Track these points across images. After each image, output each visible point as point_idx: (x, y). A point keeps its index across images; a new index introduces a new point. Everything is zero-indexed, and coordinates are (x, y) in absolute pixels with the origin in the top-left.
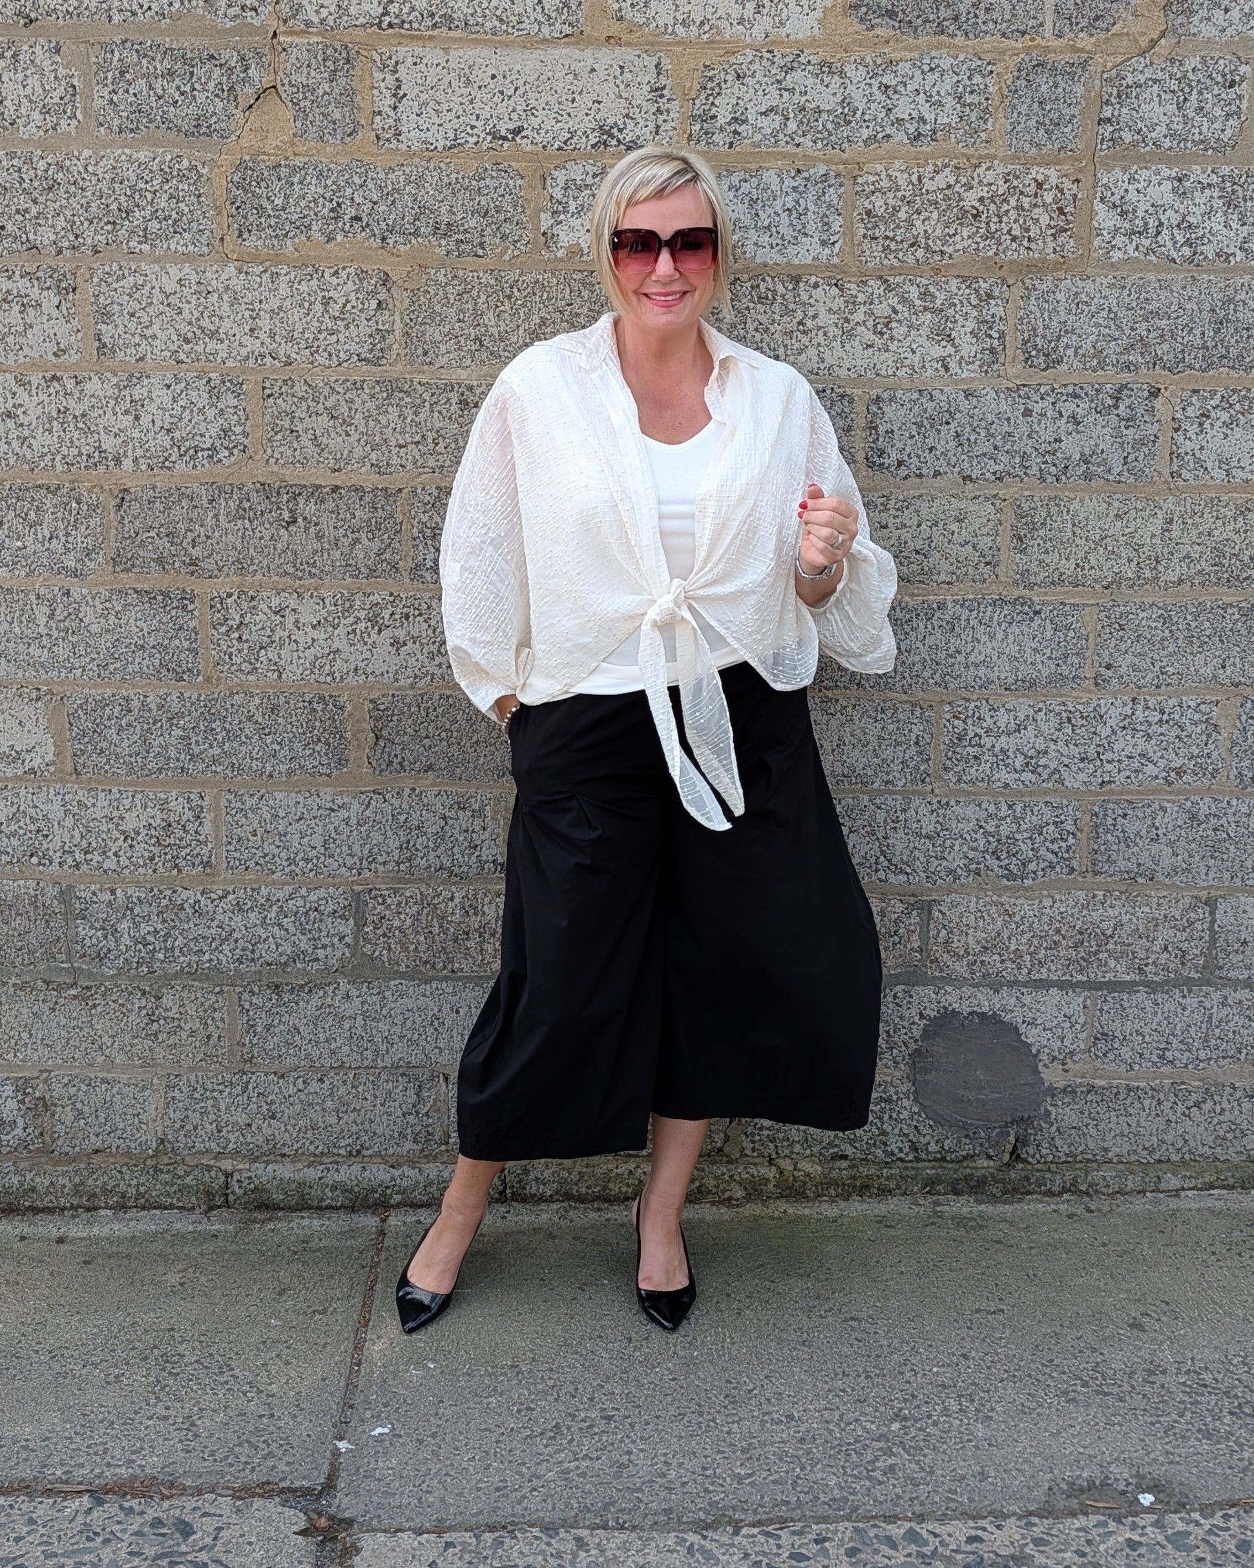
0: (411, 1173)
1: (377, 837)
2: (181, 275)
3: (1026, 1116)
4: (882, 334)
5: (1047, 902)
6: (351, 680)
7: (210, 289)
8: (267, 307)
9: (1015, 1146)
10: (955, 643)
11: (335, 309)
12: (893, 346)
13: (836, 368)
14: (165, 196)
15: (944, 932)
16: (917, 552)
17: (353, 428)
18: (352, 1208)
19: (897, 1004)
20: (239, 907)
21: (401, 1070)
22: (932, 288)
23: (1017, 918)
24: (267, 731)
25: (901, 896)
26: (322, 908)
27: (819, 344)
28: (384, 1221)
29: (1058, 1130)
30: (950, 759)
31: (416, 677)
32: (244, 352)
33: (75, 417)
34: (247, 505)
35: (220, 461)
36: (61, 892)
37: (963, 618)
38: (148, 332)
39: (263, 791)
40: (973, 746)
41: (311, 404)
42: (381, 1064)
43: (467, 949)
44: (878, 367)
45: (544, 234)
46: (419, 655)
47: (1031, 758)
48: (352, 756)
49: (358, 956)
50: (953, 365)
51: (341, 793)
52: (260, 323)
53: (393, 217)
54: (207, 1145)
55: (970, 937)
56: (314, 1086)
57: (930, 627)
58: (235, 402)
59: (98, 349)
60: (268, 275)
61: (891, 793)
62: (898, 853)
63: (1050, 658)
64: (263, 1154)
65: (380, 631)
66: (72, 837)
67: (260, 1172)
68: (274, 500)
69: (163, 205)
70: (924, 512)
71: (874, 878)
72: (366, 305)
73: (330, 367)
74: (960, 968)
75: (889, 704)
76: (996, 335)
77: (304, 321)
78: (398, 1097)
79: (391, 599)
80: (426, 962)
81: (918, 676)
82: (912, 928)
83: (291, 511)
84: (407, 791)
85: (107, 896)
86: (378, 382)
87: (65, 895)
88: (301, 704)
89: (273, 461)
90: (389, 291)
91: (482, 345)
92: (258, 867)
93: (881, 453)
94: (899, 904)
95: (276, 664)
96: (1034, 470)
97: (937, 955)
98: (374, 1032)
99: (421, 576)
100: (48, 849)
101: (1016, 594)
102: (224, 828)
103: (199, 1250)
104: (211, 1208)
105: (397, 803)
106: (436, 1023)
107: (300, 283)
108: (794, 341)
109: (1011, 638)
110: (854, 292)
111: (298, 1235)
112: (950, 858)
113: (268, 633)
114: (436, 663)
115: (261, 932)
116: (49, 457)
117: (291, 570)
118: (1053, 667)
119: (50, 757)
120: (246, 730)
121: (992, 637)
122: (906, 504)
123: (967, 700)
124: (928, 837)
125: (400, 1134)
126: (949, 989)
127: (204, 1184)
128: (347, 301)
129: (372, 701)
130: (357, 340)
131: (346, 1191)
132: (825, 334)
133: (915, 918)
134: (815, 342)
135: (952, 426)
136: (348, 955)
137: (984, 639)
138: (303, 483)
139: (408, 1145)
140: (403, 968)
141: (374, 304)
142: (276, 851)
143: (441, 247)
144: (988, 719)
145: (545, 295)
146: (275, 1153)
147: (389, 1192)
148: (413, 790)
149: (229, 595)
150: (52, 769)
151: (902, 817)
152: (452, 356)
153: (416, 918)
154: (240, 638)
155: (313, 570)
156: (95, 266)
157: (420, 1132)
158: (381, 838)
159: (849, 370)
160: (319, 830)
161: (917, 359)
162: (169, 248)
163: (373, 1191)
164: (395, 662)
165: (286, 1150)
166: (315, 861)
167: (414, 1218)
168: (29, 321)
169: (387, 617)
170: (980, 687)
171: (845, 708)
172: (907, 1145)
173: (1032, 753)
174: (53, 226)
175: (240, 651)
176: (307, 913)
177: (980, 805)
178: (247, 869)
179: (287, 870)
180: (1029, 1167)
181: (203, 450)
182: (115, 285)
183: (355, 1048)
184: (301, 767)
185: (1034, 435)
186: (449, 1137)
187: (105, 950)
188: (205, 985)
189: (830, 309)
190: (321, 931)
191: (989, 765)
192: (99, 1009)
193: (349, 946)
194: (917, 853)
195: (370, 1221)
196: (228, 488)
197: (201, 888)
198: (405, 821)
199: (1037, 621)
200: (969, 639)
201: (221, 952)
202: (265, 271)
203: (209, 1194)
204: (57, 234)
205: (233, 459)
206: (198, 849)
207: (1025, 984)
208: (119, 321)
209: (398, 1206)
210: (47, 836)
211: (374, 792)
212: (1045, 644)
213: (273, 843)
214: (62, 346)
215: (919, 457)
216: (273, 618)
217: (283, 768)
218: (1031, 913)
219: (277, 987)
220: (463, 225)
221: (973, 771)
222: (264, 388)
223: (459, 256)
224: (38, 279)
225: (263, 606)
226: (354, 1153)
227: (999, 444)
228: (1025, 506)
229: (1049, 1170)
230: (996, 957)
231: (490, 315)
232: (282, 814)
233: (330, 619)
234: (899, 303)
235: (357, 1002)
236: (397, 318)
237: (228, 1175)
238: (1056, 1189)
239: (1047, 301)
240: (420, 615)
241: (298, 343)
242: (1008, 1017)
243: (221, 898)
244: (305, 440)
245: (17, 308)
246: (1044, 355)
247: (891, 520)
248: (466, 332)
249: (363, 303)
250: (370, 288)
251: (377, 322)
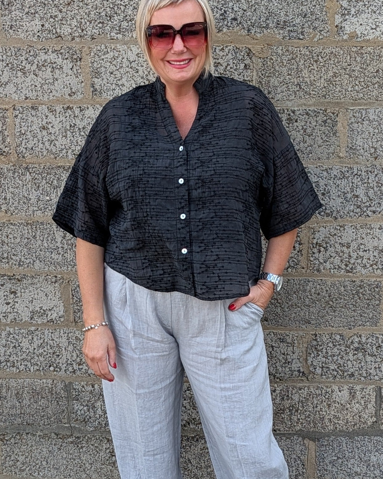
2: (138, 51)
14: (131, 8)
33: (79, 129)
36: (66, 386)
38: (120, 83)
43: (282, 418)
45: (337, 26)
53: (254, 18)
59: (93, 91)
66: (72, 356)
69: (130, 12)
72: (238, 67)
85: (90, 388)
87: (68, 387)
91: (300, 88)
100: (59, 363)
116: (65, 151)
119: (61, 313)
128: (228, 65)
141: (242, 66)
143: (279, 34)
145: (336, 60)
150: (62, 319)
152: (284, 94)
156: (92, 46)
162: (132, 36)
168: (56, 77)
174: (70, 25)
182: (103, 57)
187: (88, 417)
192: (84, 449)
204: (72, 29)
208: (104, 77)
210: (59, 356)
214: (73, 91)
220: (292, 22)
223: (290, 39)
224: (61, 54)
231: (306, 71)
236: (255, 74)
245: (50, 70)
248: (292, 81)
249: (236, 66)
250: (241, 57)
251: (244, 76)
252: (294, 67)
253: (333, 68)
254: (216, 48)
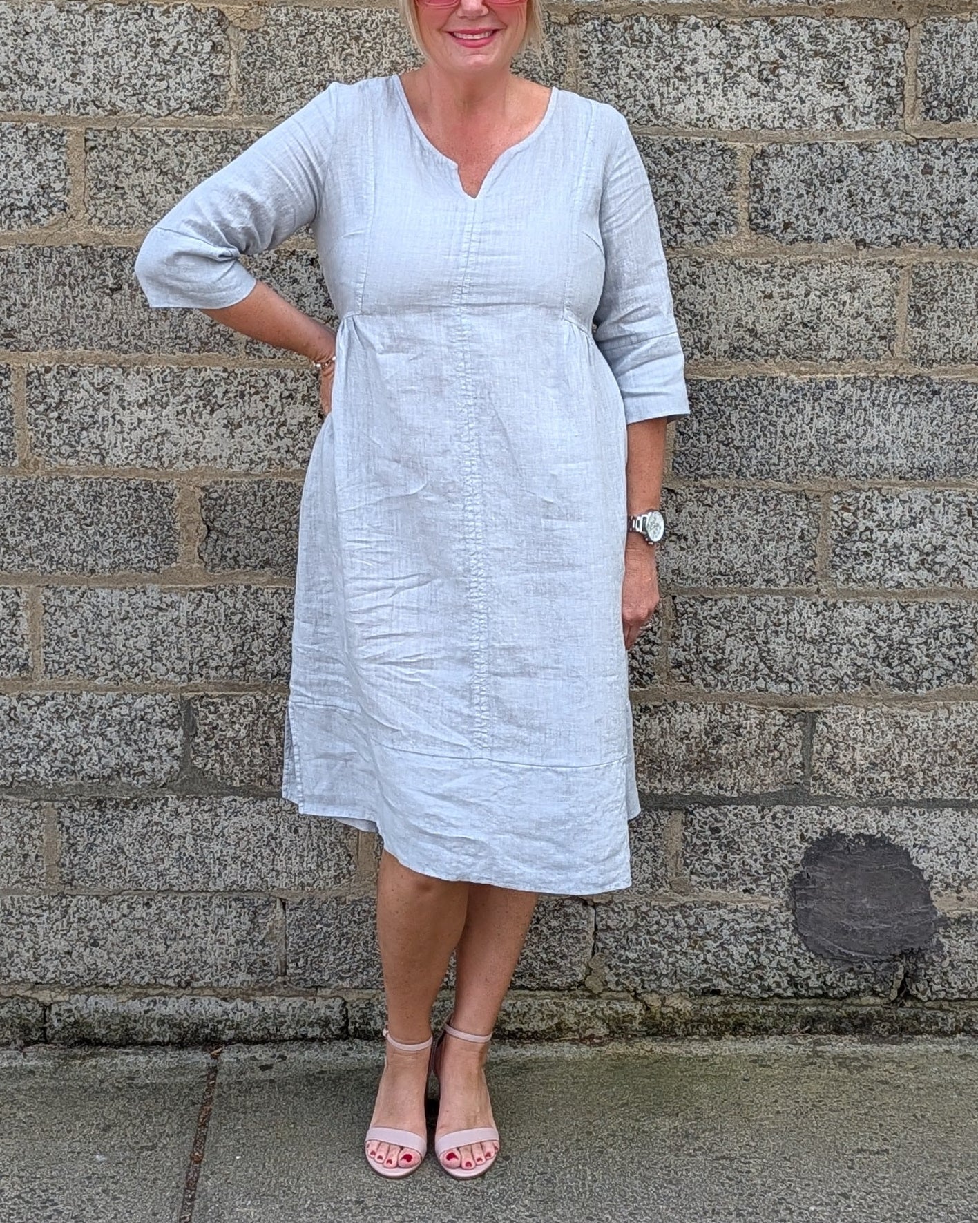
0: (247, 1006)
1: (209, 639)
3: (916, 948)
4: (767, 81)
5: (943, 714)
6: (181, 465)
7: (29, 30)
8: (90, 49)
9: (904, 982)
10: (845, 426)
11: (165, 52)
12: (780, 95)
13: (717, 119)
15: (828, 747)
16: (805, 325)
17: (184, 185)
18: (181, 1045)
19: (777, 826)
20: (58, 715)
21: (235, 895)
22: (824, 32)
23: (909, 731)
24: (89, 520)
25: (784, 706)
26: (149, 716)
27: (698, 92)
28: (215, 1057)
29: (951, 964)
30: (839, 555)
31: (252, 462)
32: (65, 99)
34: (67, 270)
35: (38, 220)
37: (854, 398)
39: (84, 587)
40: (864, 542)
41: (138, 157)
42: (212, 887)
44: (763, 118)
46: (255, 438)
47: (928, 554)
48: (182, 549)
49: (188, 769)
50: (846, 117)
51: (170, 590)
52: (83, 68)
54: (23, 973)
55: (857, 752)
56: (140, 911)
57: (817, 408)
58: (55, 155)
60: (91, 14)
61: (772, 592)
62: (779, 659)
63: (949, 443)
64: (84, 985)
65: (212, 411)
67: (80, 1005)
68: (97, 264)
70: (813, 280)
71: (753, 687)
72: (200, 47)
73: (159, 116)
74: (846, 786)
75: (771, 494)
76: (893, 83)
77: (131, 65)
78: (233, 924)
79: (225, 375)
80: (262, 777)
81: (803, 463)
82: (794, 742)
83: (115, 277)
84: (242, 589)
86: (212, 133)
88: (126, 492)
89: (95, 221)
90: (224, 31)
92: (79, 671)
93: (767, 214)
94: (779, 716)
95: (98, 447)
96: (934, 234)
97: (821, 771)
98: (205, 852)
99: (258, 350)
101: (913, 372)
102: (42, 628)
103: (15, 1086)
104: (28, 1044)
105: (230, 602)
106: (273, 843)
107: (126, 23)
108: (670, 89)
109: (907, 421)
110: (737, 35)
111: (123, 1072)
112: (836, 665)
113: (91, 412)
114: (274, 446)
115: (82, 742)
117: (116, 343)
118: (952, 453)
120: (67, 521)
121: (886, 420)
122: (793, 271)
123: (858, 490)
124: (812, 641)
125: (233, 963)
126: (833, 809)
127: (20, 1017)
128: (179, 43)
129: (203, 489)
130: (189, 86)
131: (175, 1025)
132: (705, 81)
133: (797, 732)
134: (694, 90)
135: (845, 184)
136: (176, 768)
137: (877, 421)
138: (128, 245)
139: (242, 976)
140: (236, 784)
141: (207, 46)
142: (99, 653)
144: (880, 511)
145: (397, 36)
146: (96, 983)
147: (220, 1027)
148: (248, 587)
149: (48, 370)
151: (784, 620)
153: (251, 727)
154: (59, 418)
155: (140, 343)
157: (255, 962)
158: (213, 641)
159: (731, 121)
160: (146, 631)
161: (806, 109)
163: (204, 1026)
164: (229, 445)
165: (109, 981)
166: (141, 665)
167: (248, 1055)
169: (220, 395)
170: (872, 476)
171: (722, 498)
172: (785, 980)
173: (928, 548)
175: (59, 432)
176: (132, 721)
177: (870, 607)
178: (67, 673)
179: (111, 675)
180: (919, 1005)
181: (20, 208)
183: (185, 870)
184: (127, 562)
185: (935, 195)
186: (287, 967)
188: (22, 800)
189: (711, 53)
190: (147, 741)
191: (881, 562)
193: (178, 758)
194: (800, 659)
195: (200, 1058)
196: (47, 251)
197: (17, 693)
198: (239, 623)
199: (936, 402)
200: (861, 422)
201: (38, 763)
202: (89, 10)
203: (25, 1029)
205: (52, 218)
206: (14, 650)
207: (917, 804)
209: (230, 1042)
211: (206, 590)
212: (944, 427)
213: (95, 645)
215: (807, 218)
216: (96, 395)
217: (106, 562)
218: (925, 726)
219: (100, 802)
221: (863, 568)
222: (86, 140)
225: (85, 383)
226: (183, 984)
227: (896, 204)
228: (924, 274)
229: (941, 1009)
230: (886, 774)
231: (336, 58)
232: (105, 613)
233: (158, 397)
234: (787, 46)
235: (187, 820)
236: (233, 62)
237: (46, 1007)
238: (948, 1029)
239: (951, 46)
240: (257, 393)
241: (124, 90)
242: (898, 840)
243: (39, 705)
244: (132, 198)
246: (947, 105)
247: (776, 290)
248: (309, 77)
249: (196, 46)
250: (204, 28)
251: (211, 67)
252: (312, 49)
253: (390, 52)
254: (152, 10)
